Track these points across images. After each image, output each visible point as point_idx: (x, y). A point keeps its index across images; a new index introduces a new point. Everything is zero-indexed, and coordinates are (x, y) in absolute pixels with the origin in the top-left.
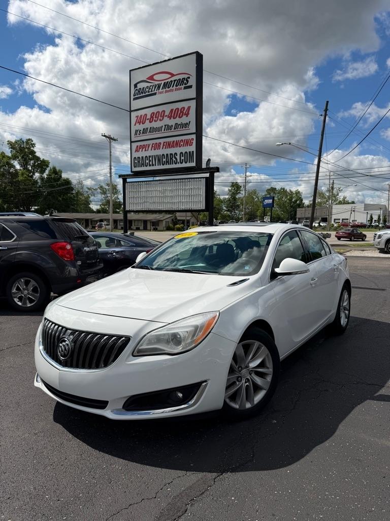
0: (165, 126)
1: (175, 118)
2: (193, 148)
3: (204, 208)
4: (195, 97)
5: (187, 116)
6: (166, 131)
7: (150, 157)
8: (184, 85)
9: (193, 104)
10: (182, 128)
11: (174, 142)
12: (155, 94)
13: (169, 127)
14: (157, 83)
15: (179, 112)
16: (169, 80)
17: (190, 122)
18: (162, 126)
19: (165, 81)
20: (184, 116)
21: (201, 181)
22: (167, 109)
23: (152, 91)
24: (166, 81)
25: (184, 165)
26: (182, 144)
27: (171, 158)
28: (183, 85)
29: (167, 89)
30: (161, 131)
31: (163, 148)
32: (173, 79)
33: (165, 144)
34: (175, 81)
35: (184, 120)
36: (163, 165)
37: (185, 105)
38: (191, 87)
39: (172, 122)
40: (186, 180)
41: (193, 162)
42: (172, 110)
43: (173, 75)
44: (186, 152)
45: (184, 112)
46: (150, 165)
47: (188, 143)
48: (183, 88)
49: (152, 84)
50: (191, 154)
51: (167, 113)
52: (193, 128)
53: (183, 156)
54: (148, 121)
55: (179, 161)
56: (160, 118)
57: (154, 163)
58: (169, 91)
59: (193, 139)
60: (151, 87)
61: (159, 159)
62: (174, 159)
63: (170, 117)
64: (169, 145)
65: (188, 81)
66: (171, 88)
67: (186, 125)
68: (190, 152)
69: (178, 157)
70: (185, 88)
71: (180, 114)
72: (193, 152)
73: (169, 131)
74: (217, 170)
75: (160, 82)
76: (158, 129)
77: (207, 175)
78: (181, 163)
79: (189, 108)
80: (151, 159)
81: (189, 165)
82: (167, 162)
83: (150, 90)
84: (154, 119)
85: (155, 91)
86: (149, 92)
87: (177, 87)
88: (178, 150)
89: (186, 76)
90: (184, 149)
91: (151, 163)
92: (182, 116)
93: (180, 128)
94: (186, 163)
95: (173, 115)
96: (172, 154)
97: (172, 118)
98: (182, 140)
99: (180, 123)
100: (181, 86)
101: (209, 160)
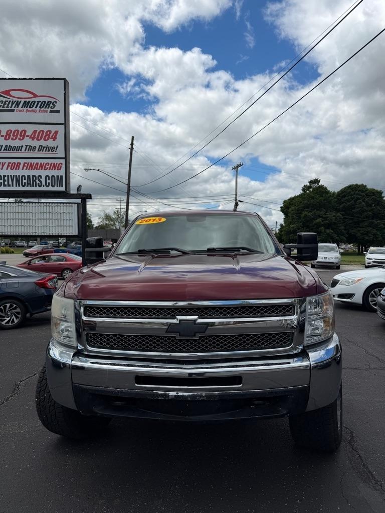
0: (27, 146)
1: (40, 140)
2: (62, 173)
3: (77, 234)
4: (63, 122)
5: (54, 140)
6: (27, 151)
7: (5, 176)
8: (50, 109)
9: (61, 129)
10: (49, 151)
11: (37, 164)
12: (13, 111)
13: (31, 148)
14: (14, 99)
15: (44, 135)
16: (31, 100)
17: (57, 146)
18: (22, 146)
19: (26, 100)
20: (51, 140)
21: (72, 206)
22: (30, 129)
23: (8, 107)
24: (28, 100)
25: (50, 189)
26: (49, 167)
27: (33, 180)
28: (48, 108)
29: (28, 108)
30: (21, 151)
31: (23, 169)
32: (36, 99)
33: (26, 165)
34: (38, 102)
35: (50, 143)
36: (24, 186)
37: (53, 129)
38: (58, 112)
39: (36, 143)
40: (53, 204)
41: (62, 186)
42: (35, 132)
43: (35, 96)
44: (53, 176)
45: (51, 135)
46: (5, 185)
47: (54, 167)
48: (49, 111)
49: (9, 100)
50: (59, 179)
51: (29, 133)
52: (61, 153)
53: (49, 180)
54: (4, 138)
55: (44, 183)
56: (19, 137)
57: (10, 183)
58: (31, 111)
59: (62, 164)
60: (7, 103)
61: (18, 180)
62: (38, 182)
63: (32, 138)
64: (31, 167)
65: (55, 106)
66: (34, 108)
67: (53, 149)
68: (58, 176)
69: (43, 180)
70: (51, 112)
71: (45, 137)
72: (62, 176)
73: (32, 152)
74: (89, 196)
75: (19, 100)
76: (19, 149)
77: (79, 201)
78: (48, 186)
79: (56, 132)
80: (6, 178)
81: (56, 189)
82: (29, 184)
83: (6, 106)
84: (12, 137)
85: (13, 108)
86: (3, 107)
87: (42, 109)
88: (43, 173)
89: (52, 100)
90: (51, 173)
91: (6, 183)
92: (48, 139)
93: (46, 151)
94: (53, 186)
95: (36, 136)
96: (35, 176)
97: (35, 139)
98: (48, 164)
99: (45, 146)
100: (46, 109)
101: (80, 187)
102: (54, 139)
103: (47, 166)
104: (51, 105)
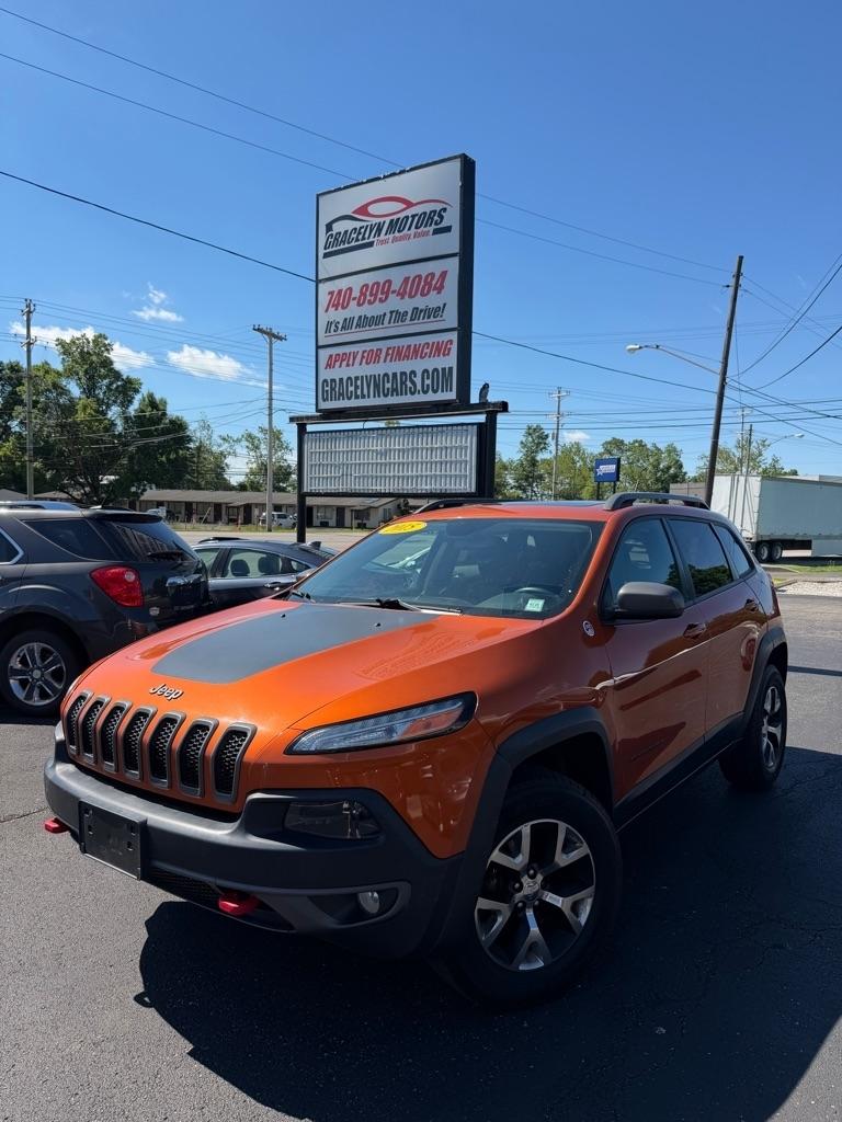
0: (391, 312)
1: (414, 296)
2: (451, 361)
3: (473, 490)
4: (457, 250)
5: (439, 292)
6: (392, 324)
7: (357, 378)
8: (434, 227)
9: (453, 266)
10: (429, 318)
11: (409, 346)
12: (371, 244)
13: (399, 316)
14: (375, 221)
15: (423, 283)
16: (401, 215)
17: (445, 305)
18: (385, 314)
19: (391, 218)
20: (433, 294)
21: (467, 430)
22: (397, 277)
23: (363, 238)
24: (395, 217)
25: (431, 397)
26: (428, 351)
27: (402, 382)
28: (431, 225)
29: (397, 234)
30: (383, 324)
31: (385, 361)
32: (409, 212)
33: (390, 352)
34: (413, 216)
35: (433, 300)
36: (386, 396)
38: (448, 229)
39: (406, 305)
40: (435, 429)
41: (451, 390)
42: (406, 280)
43: (409, 204)
44: (436, 370)
45: (434, 282)
46: (357, 397)
47: (440, 350)
48: (431, 232)
49: (365, 224)
50: (447, 373)
51: (396, 286)
52: (451, 318)
53: (428, 378)
54: (355, 302)
55: (419, 387)
56: (379, 296)
57: (366, 392)
58: (401, 239)
59: (451, 342)
60: (363, 230)
61: (377, 384)
62: (409, 384)
63: (401, 295)
64: (400, 354)
65: (441, 217)
66: (405, 231)
67: (436, 312)
68: (444, 369)
69: (418, 380)
70: (436, 232)
71: (424, 287)
73: (400, 323)
74: (504, 407)
75: (382, 220)
76: (377, 321)
77: (482, 418)
78: (425, 392)
79: (444, 274)
80: (359, 383)
81: (440, 396)
82: (394, 391)
83: (360, 237)
84: (368, 298)
85: (371, 239)
86: (357, 240)
87: (419, 230)
88: (418, 365)
89: (438, 207)
90: (431, 363)
91: (359, 392)
92: (428, 292)
93: (424, 318)
94: (435, 391)
95: (408, 290)
96: (405, 373)
97: (406, 297)
98: (428, 344)
99: (424, 307)
100: (428, 228)
101: (486, 387)
102: (439, 289)
103: (425, 351)
104: (436, 218)
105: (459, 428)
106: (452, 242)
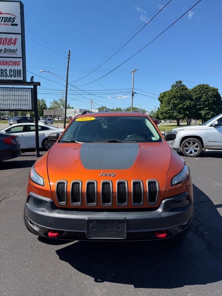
1: (5, 44)
2: (20, 68)
3: (31, 109)
4: (20, 33)
8: (11, 23)
9: (19, 37)
10: (11, 52)
11: (4, 61)
15: (8, 41)
17: (17, 49)
20: (12, 45)
21: (27, 90)
25: (13, 78)
26: (11, 63)
27: (2, 73)
28: (10, 22)
32: (1, 16)
34: (3, 18)
35: (12, 47)
37: (13, 37)
38: (16, 25)
39: (2, 47)
40: (15, 89)
41: (21, 77)
42: (1, 39)
43: (1, 13)
44: (14, 70)
45: (12, 41)
47: (15, 63)
48: (10, 25)
50: (19, 72)
52: (19, 54)
53: (12, 72)
55: (8, 75)
59: (20, 62)
62: (4, 73)
65: (14, 21)
67: (14, 51)
68: (18, 70)
69: (8, 72)
70: (12, 25)
71: (8, 42)
72: (20, 70)
74: (39, 84)
77: (32, 87)
78: (11, 77)
79: (16, 39)
81: (17, 78)
87: (6, 23)
88: (8, 68)
89: (12, 17)
90: (13, 68)
92: (10, 44)
93: (9, 52)
94: (15, 77)
95: (2, 42)
96: (3, 70)
97: (2, 44)
98: (11, 61)
99: (9, 49)
100: (8, 23)
101: (32, 77)
102: (15, 44)
103: (10, 63)
104: (12, 20)
105: (25, 89)
106: (18, 29)
